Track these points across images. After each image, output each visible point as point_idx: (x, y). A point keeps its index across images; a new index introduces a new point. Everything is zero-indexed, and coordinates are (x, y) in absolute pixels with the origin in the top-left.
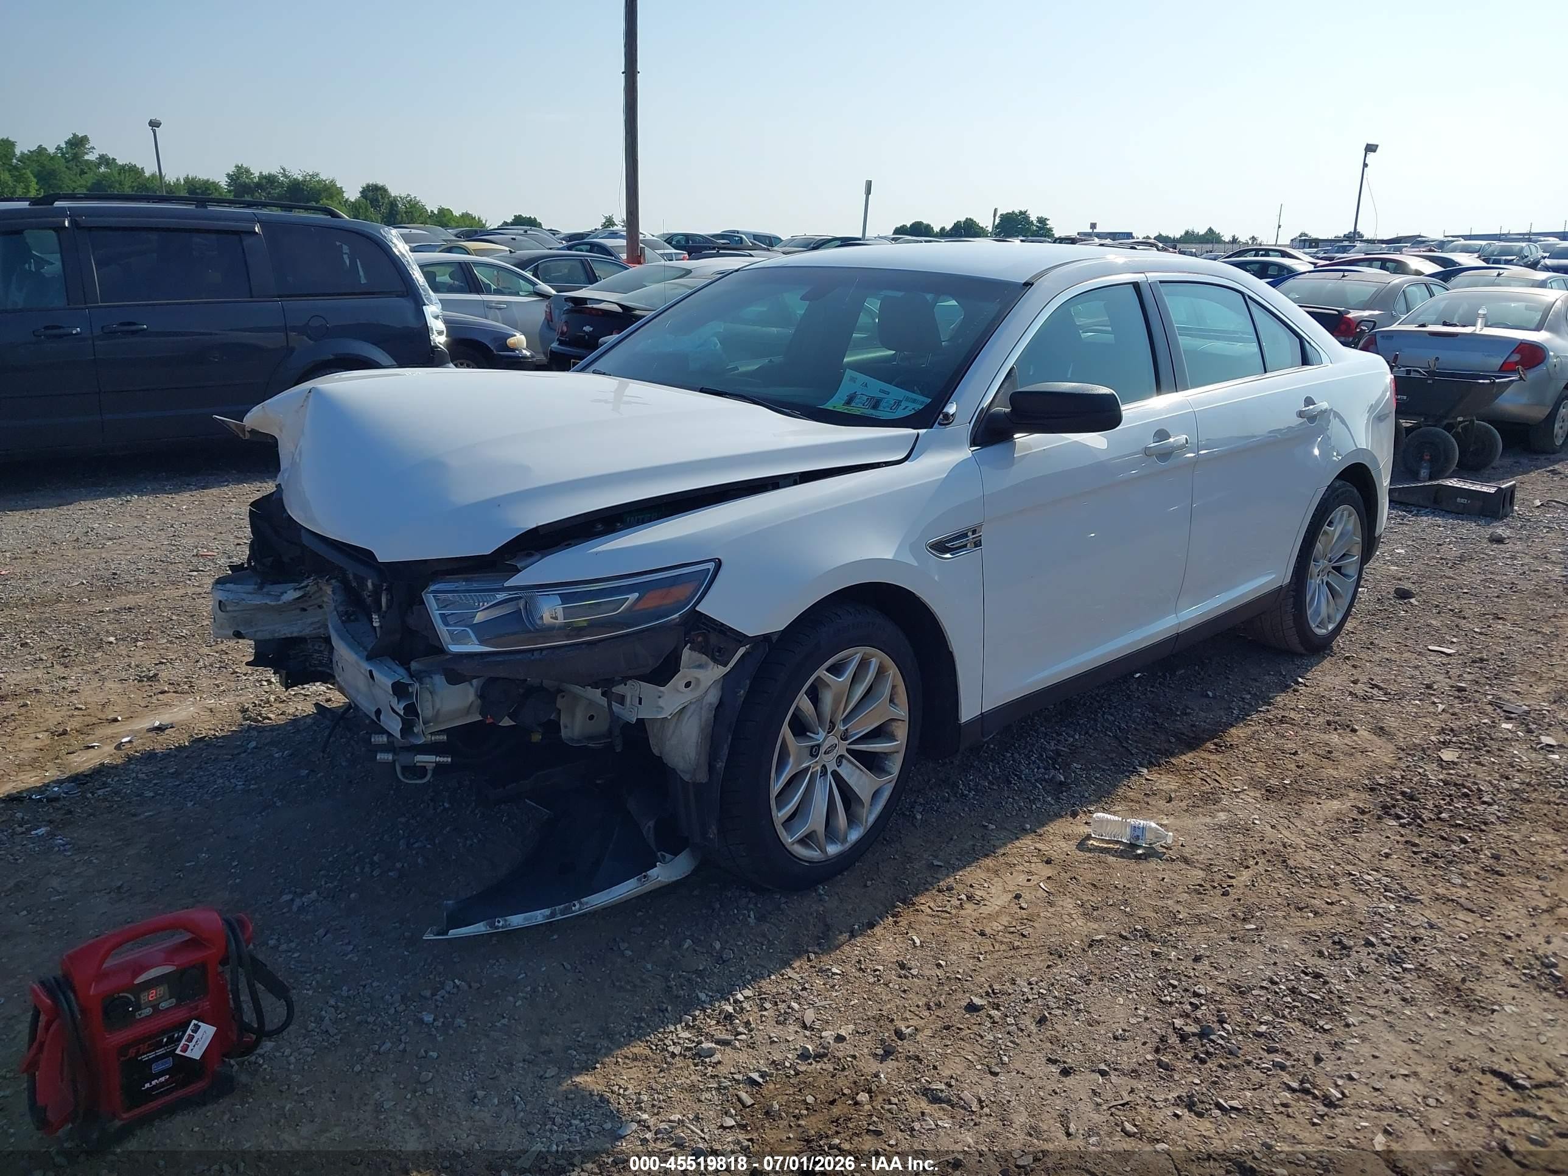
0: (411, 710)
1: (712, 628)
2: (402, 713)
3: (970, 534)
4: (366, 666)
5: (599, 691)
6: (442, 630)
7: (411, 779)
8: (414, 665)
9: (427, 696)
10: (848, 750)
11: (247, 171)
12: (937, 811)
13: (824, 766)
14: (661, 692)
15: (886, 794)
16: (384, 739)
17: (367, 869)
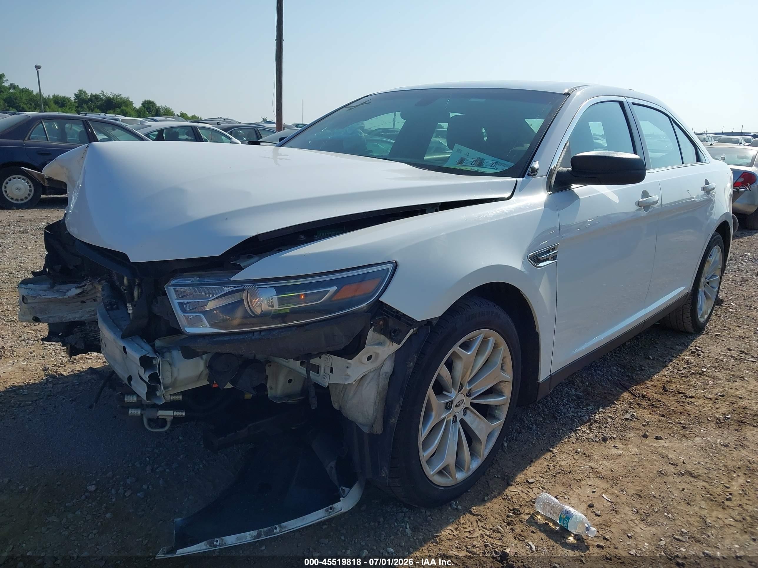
0: (154, 378)
1: (390, 314)
2: (147, 380)
3: (551, 250)
4: (121, 343)
5: (299, 363)
6: (180, 315)
7: (155, 428)
8: (158, 343)
9: (167, 367)
10: (472, 404)
11: (85, 92)
12: (516, 440)
13: (455, 416)
14: (349, 363)
15: (497, 434)
16: (134, 399)
17: (121, 491)
